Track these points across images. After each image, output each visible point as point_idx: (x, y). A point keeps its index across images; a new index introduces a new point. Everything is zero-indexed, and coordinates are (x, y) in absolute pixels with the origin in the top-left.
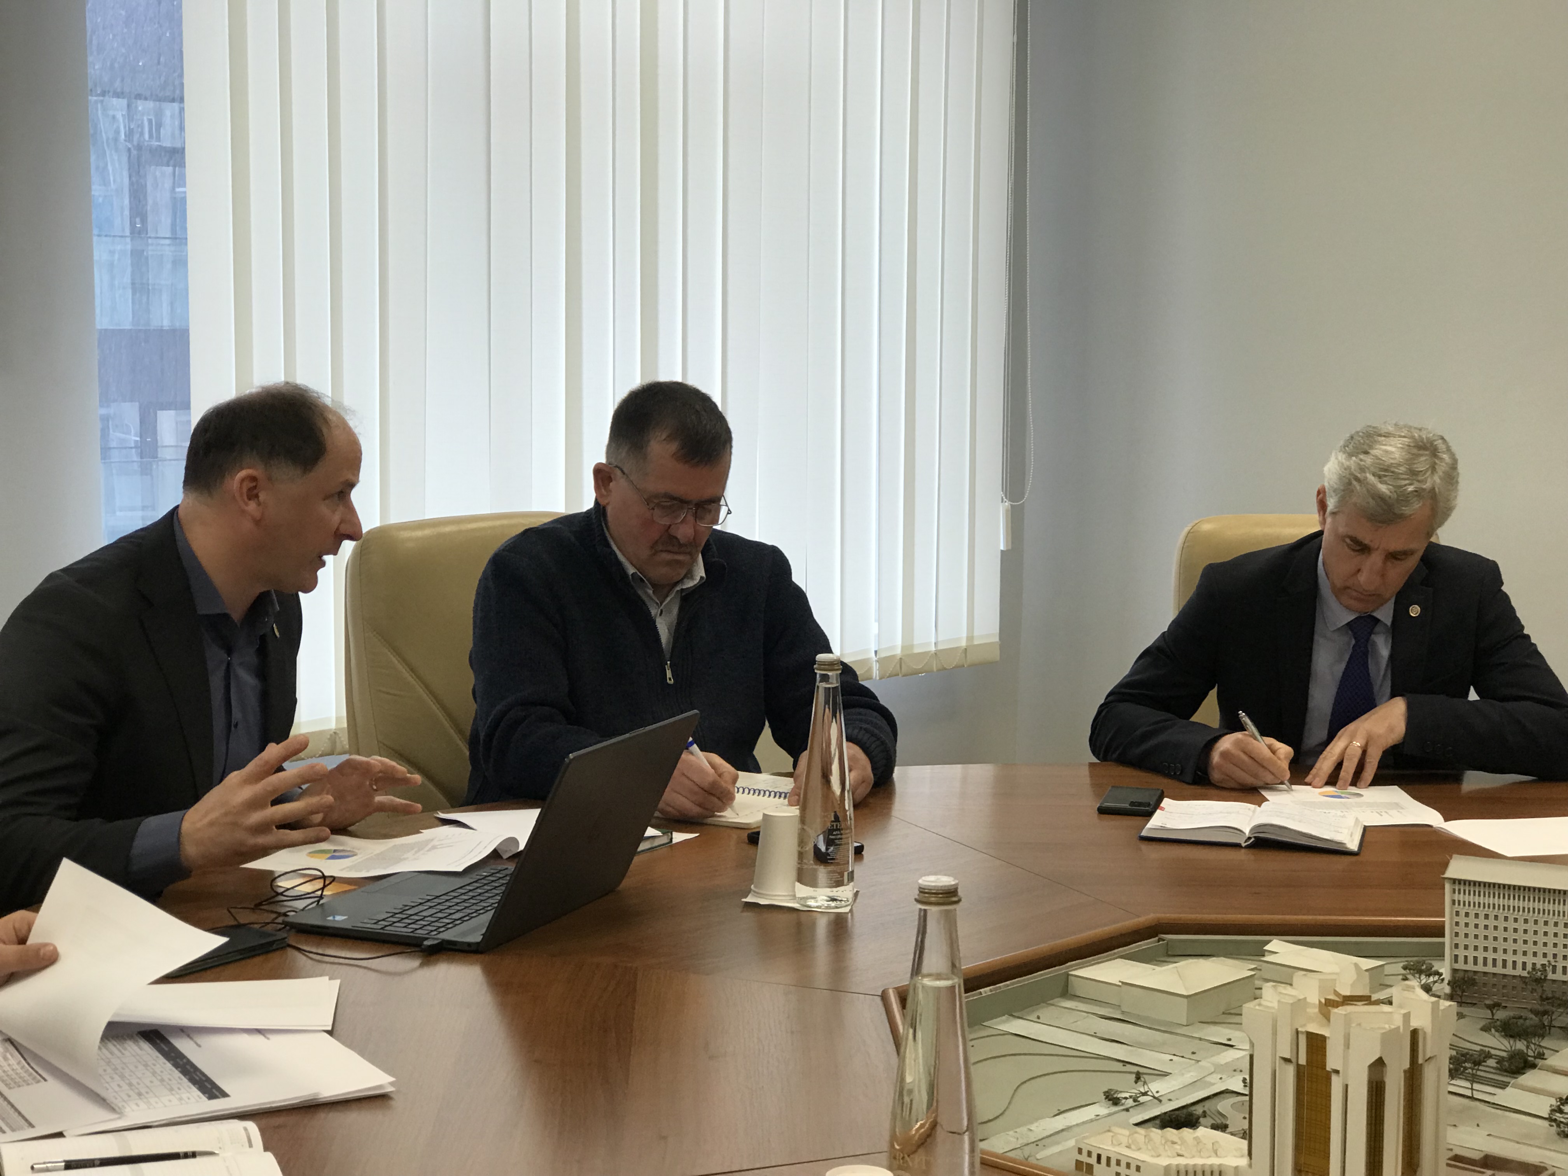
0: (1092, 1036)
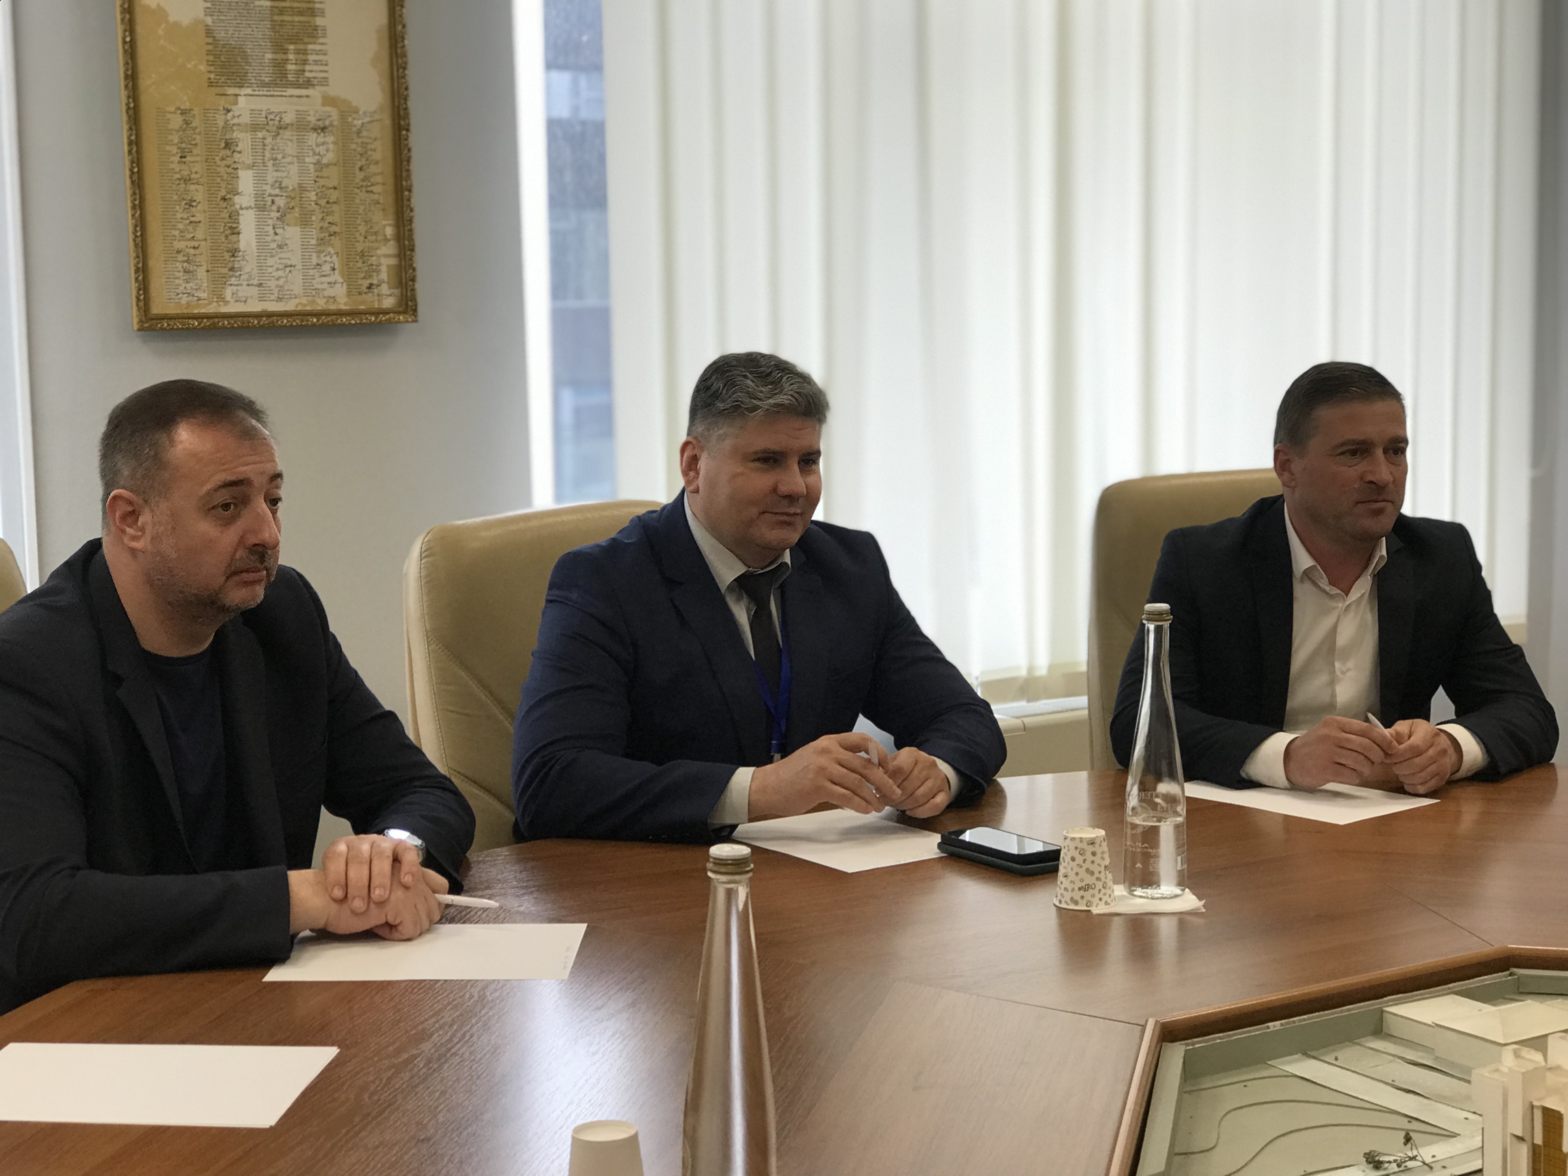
0: (1387, 1084)
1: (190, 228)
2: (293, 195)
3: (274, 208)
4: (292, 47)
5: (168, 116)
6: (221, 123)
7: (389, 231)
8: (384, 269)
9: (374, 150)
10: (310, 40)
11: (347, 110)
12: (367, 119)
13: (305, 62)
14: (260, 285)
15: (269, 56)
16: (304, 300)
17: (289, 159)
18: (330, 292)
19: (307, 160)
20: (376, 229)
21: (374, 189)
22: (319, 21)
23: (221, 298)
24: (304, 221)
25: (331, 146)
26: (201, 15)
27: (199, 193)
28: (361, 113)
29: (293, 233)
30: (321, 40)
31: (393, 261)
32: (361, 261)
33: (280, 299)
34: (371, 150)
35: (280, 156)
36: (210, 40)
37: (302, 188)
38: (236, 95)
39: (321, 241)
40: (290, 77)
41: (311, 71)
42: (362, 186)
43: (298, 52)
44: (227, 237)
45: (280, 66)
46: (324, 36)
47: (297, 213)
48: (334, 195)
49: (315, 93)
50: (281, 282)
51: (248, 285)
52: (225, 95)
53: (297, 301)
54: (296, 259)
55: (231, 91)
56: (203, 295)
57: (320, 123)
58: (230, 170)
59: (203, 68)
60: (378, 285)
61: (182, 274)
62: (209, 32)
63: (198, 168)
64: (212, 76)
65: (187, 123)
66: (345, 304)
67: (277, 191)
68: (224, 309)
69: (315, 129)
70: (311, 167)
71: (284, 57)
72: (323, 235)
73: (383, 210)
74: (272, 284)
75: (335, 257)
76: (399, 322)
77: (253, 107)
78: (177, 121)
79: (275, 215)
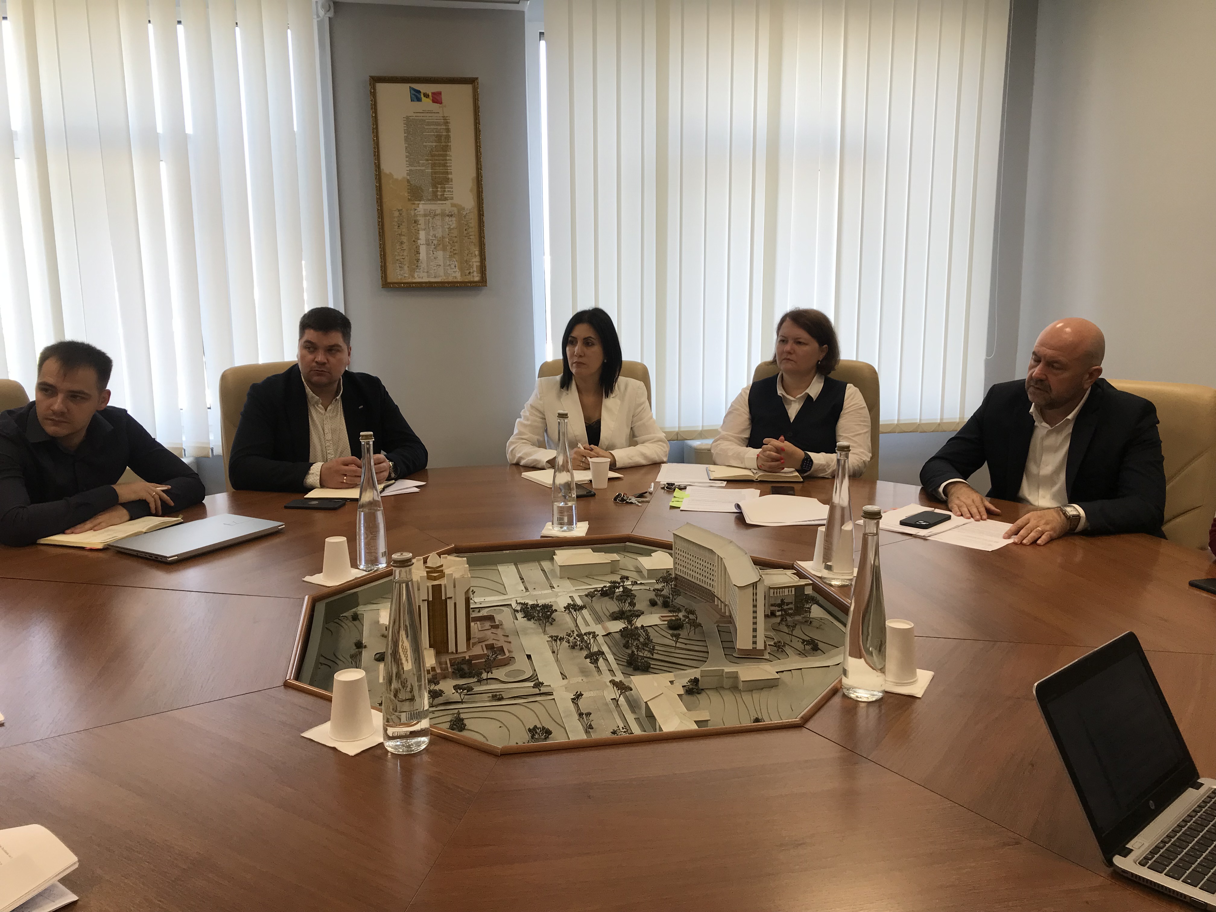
1: (402, 252)
2: (439, 239)
3: (433, 244)
4: (439, 186)
5: (393, 212)
6: (413, 214)
7: (477, 253)
8: (475, 266)
9: (471, 223)
10: (447, 183)
11: (460, 209)
12: (469, 212)
13: (444, 191)
14: (427, 272)
15: (431, 189)
16: (444, 278)
17: (439, 227)
18: (454, 275)
19: (445, 227)
20: (471, 252)
21: (471, 237)
22: (450, 176)
23: (413, 277)
24: (444, 249)
25: (454, 222)
26: (405, 175)
27: (404, 239)
28: (466, 209)
29: (440, 254)
30: (450, 183)
31: (478, 264)
32: (466, 264)
33: (435, 277)
34: (470, 223)
35: (435, 226)
36: (409, 185)
37: (443, 237)
38: (419, 204)
39: (451, 256)
40: (439, 197)
41: (446, 195)
42: (466, 236)
43: (441, 188)
44: (415, 255)
45: (435, 193)
46: (452, 181)
47: (441, 246)
48: (455, 240)
49: (448, 202)
50: (435, 271)
51: (423, 272)
52: (414, 204)
53: (441, 278)
54: (441, 263)
55: (416, 202)
56: (406, 275)
57: (450, 213)
58: (416, 231)
59: (406, 194)
60: (473, 273)
61: (398, 268)
62: (408, 181)
63: (404, 230)
64: (410, 197)
65: (401, 214)
66: (460, 279)
67: (434, 238)
68: (414, 281)
69: (448, 216)
70: (447, 229)
71: (436, 189)
72: (451, 254)
73: (474, 245)
74: (432, 272)
75: (456, 262)
76: (479, 286)
77: (425, 208)
78: (396, 214)
79: (433, 247)
